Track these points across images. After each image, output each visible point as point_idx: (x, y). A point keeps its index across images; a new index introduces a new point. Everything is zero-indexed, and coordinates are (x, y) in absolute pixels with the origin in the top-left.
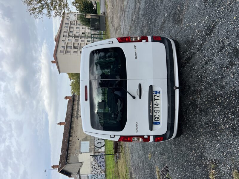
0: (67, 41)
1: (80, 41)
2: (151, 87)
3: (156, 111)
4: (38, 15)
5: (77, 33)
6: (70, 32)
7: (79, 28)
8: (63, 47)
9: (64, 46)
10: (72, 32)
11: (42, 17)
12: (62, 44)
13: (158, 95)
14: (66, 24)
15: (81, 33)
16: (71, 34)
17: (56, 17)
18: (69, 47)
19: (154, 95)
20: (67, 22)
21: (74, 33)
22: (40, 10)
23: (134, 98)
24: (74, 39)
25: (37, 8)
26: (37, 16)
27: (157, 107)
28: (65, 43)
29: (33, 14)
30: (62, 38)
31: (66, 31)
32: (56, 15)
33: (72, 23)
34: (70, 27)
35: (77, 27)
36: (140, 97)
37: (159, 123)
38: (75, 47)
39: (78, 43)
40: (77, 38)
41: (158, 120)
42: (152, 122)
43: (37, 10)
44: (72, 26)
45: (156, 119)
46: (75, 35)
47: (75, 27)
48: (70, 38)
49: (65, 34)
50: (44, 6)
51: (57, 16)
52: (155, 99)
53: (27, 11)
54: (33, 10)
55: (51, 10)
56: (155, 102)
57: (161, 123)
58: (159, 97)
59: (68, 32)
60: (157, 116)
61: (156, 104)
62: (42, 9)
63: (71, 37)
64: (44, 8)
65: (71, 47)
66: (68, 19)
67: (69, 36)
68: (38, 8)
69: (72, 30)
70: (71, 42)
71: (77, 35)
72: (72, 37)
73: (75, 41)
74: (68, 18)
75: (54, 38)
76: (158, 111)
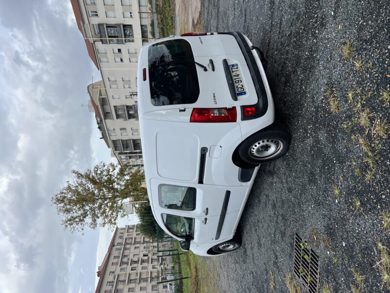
0: (118, 272)
1: (139, 270)
2: (225, 61)
3: (237, 82)
4: (77, 226)
5: (135, 256)
6: (124, 256)
7: (138, 247)
8: (111, 283)
9: (113, 282)
10: (127, 256)
11: (83, 229)
12: (109, 278)
13: (236, 67)
14: (119, 244)
15: (141, 256)
16: (125, 260)
17: (103, 226)
18: (121, 281)
19: (230, 68)
20: (120, 241)
21: (131, 257)
22: (81, 218)
23: (206, 70)
24: (129, 267)
25: (76, 218)
26: (76, 228)
27: (237, 77)
28: (115, 276)
29: (69, 226)
30: (111, 268)
31: (117, 255)
32: (104, 223)
33: (128, 241)
34: (125, 249)
35: (135, 248)
36: (213, 70)
37: (245, 93)
38: (131, 280)
39: (137, 273)
40: (134, 265)
41: (242, 90)
42: (236, 93)
43: (77, 220)
44: (128, 246)
45: (240, 90)
46: (131, 260)
47: (133, 247)
48: (124, 266)
49: (115, 261)
50: (88, 213)
51: (106, 225)
52: (233, 72)
53: (62, 223)
54: (70, 220)
55: (98, 217)
56: (234, 74)
57: (247, 92)
58: (237, 68)
59: (121, 256)
60: (240, 86)
61: (235, 76)
62: (85, 217)
63: (125, 263)
64: (88, 215)
65: (124, 281)
66: (121, 237)
67: (122, 263)
68: (79, 216)
69: (127, 252)
70: (125, 272)
71: (136, 259)
72: (127, 263)
73: (132, 270)
74: (122, 235)
75: (97, 270)
76: (240, 81)
